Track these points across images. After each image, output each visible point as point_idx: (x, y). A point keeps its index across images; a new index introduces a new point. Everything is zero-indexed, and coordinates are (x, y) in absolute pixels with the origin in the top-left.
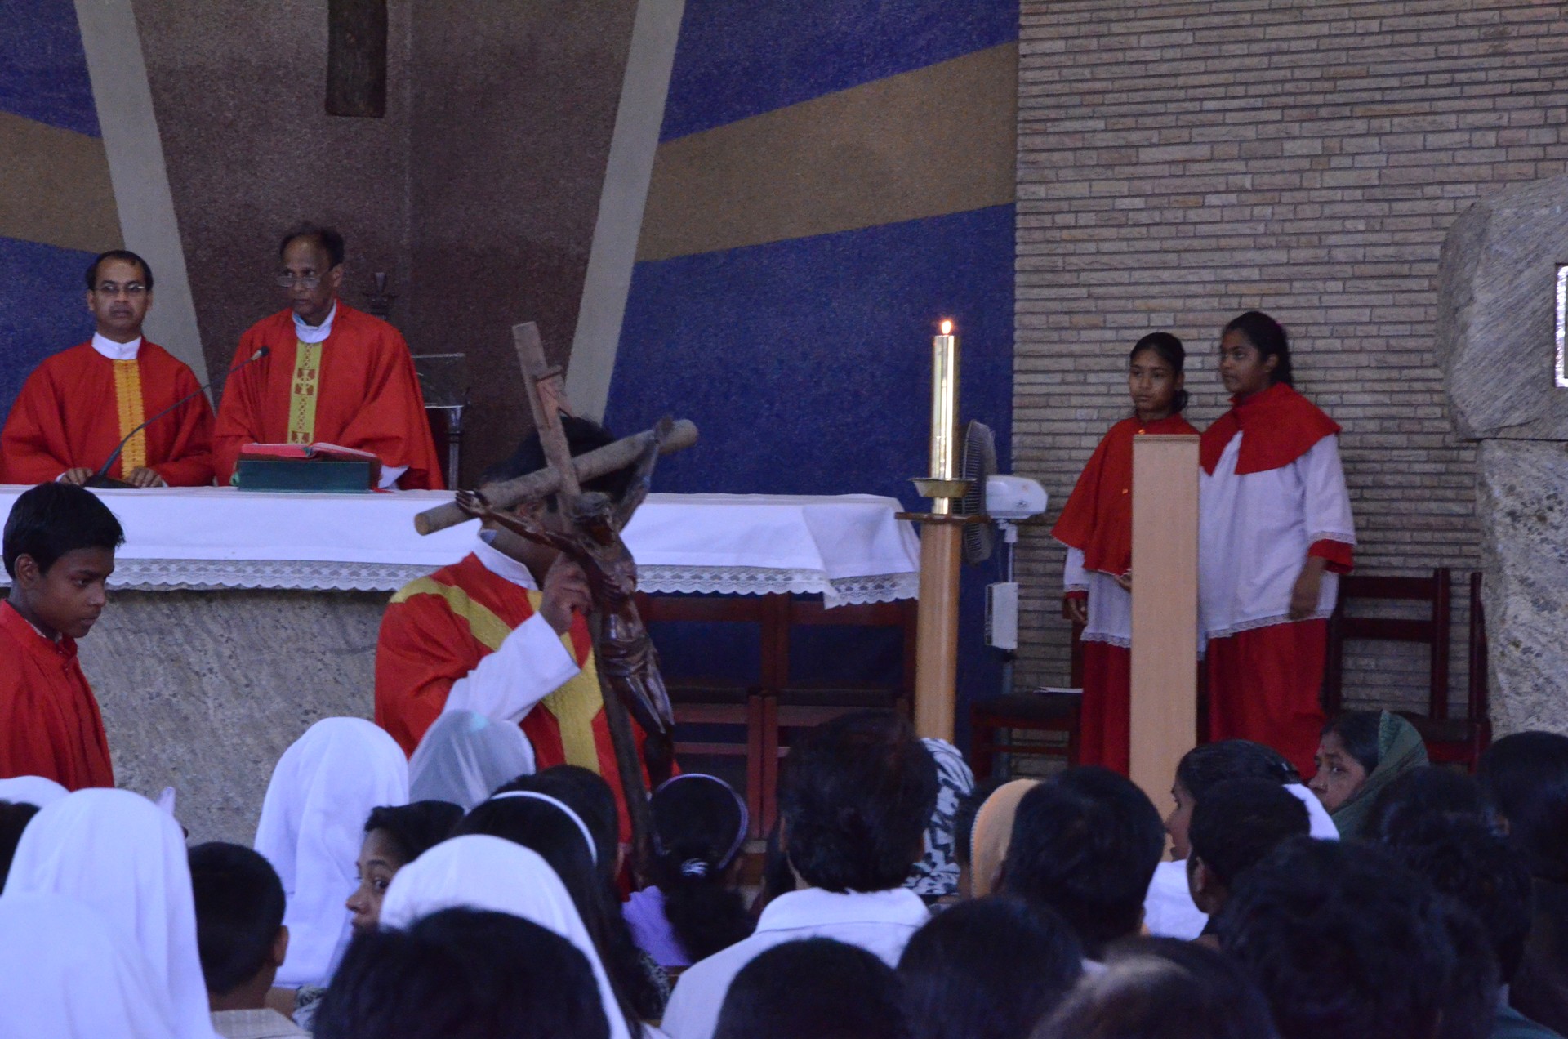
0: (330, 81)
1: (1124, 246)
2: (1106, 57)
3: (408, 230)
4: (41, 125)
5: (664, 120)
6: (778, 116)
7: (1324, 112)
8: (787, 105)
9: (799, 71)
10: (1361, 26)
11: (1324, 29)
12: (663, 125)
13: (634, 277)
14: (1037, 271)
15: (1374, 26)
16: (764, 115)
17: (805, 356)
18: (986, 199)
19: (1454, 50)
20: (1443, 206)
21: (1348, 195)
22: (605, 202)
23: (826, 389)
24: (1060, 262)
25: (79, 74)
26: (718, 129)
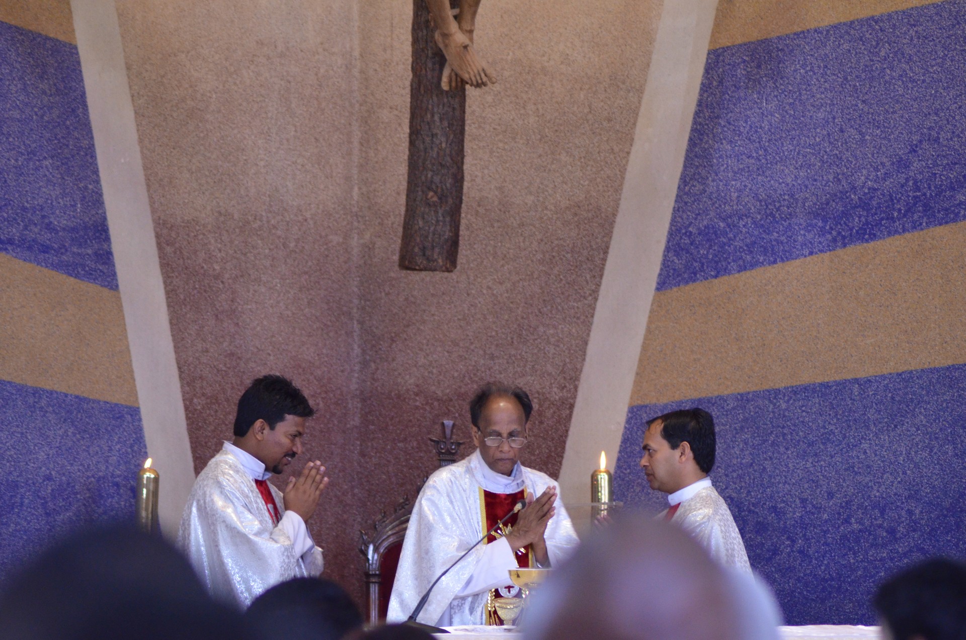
3: (356, 375)
4: (72, 279)
5: (661, 269)
6: (794, 266)
8: (805, 256)
9: (820, 224)
12: (660, 275)
13: (628, 421)
16: (780, 264)
17: (831, 495)
22: (591, 349)
23: (855, 526)
25: (101, 231)
26: (726, 278)
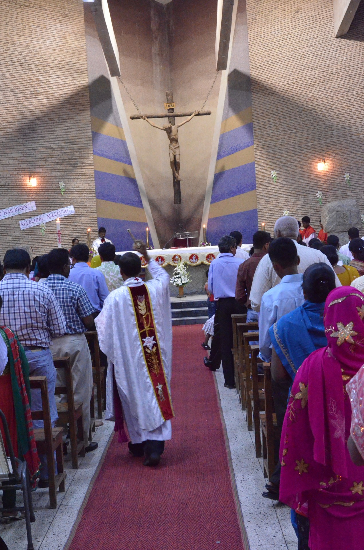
0: (174, 200)
1: (271, 213)
2: (268, 191)
4: (137, 207)
5: (211, 202)
7: (296, 196)
8: (227, 199)
9: (228, 195)
10: (300, 185)
11: (295, 186)
13: (208, 221)
14: (261, 216)
15: (301, 185)
16: (224, 200)
18: (254, 208)
19: (312, 187)
20: (312, 205)
21: (300, 205)
24: (263, 215)
25: (141, 201)
26: (218, 202)
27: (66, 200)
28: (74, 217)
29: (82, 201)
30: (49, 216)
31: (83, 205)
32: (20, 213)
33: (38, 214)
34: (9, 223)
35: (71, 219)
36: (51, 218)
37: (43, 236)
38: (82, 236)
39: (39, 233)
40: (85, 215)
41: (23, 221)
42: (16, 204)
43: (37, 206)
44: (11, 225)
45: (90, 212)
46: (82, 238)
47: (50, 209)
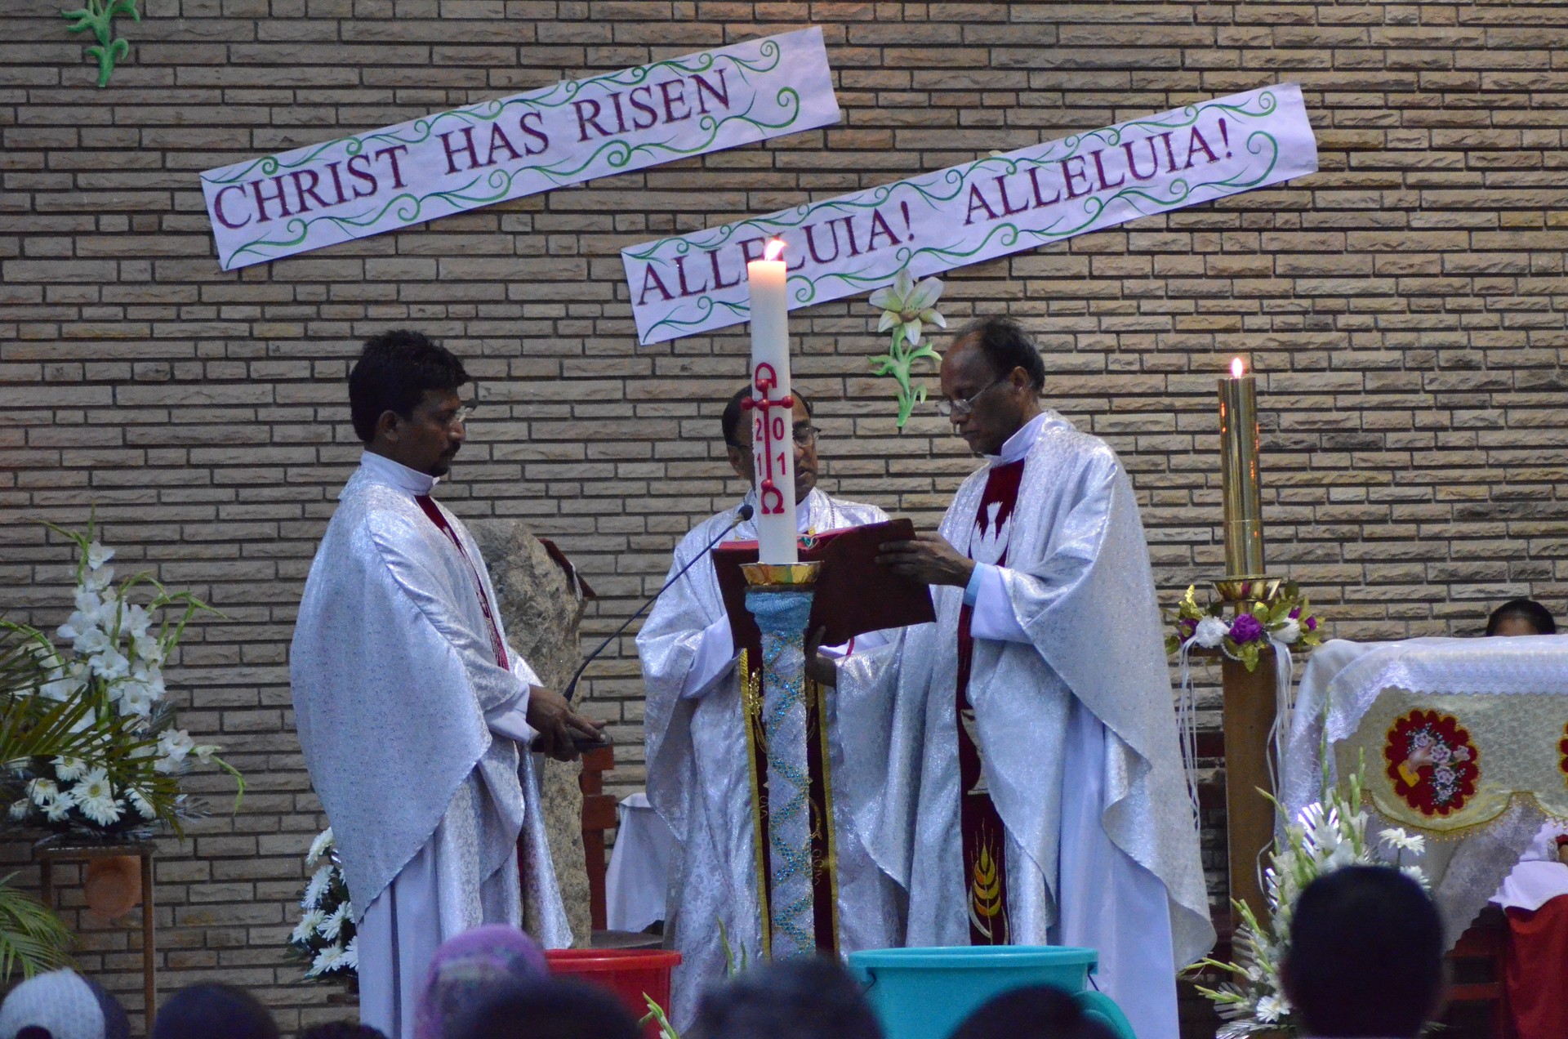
27: (1215, 24)
28: (1311, 218)
29: (1422, 33)
30: (993, 197)
31: (1428, 77)
32: (639, 160)
33: (861, 178)
34: (501, 267)
35: (1269, 240)
36: (1018, 220)
37: (906, 422)
38: (1391, 437)
39: (854, 386)
40: (1448, 197)
41: (668, 248)
42: (592, 54)
43: (848, 78)
44: (516, 291)
45: (1510, 158)
46: (1403, 457)
47: (1012, 116)
